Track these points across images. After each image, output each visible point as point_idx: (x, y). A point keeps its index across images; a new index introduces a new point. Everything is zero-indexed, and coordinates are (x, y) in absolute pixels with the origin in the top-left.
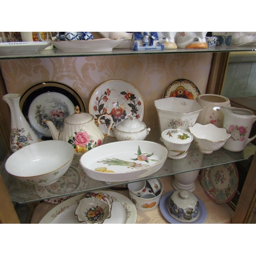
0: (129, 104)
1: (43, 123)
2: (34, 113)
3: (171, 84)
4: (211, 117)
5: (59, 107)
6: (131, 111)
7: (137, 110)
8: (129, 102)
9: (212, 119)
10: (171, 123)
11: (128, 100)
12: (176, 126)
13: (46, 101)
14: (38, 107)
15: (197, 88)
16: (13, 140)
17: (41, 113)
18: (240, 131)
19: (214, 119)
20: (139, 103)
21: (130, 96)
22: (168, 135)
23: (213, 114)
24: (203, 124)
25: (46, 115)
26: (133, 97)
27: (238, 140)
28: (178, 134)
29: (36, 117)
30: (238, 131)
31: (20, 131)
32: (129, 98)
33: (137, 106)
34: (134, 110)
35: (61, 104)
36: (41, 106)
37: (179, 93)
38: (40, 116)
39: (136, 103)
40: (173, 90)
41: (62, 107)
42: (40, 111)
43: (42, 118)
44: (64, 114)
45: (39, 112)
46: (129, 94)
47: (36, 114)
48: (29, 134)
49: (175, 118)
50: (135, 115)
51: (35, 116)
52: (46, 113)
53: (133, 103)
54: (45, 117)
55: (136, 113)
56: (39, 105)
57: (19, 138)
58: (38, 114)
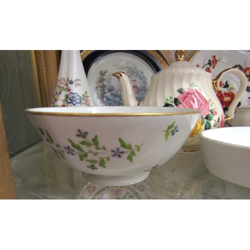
1: (105, 99)
2: (95, 82)
5: (134, 79)
13: (114, 66)
14: (102, 74)
16: (56, 100)
17: (105, 83)
21: (248, 73)
25: (112, 87)
29: (97, 88)
31: (71, 83)
32: (247, 76)
35: (137, 74)
36: (106, 72)
38: (103, 87)
41: (137, 79)
42: (104, 80)
43: (106, 91)
44: (139, 90)
45: (101, 80)
46: (247, 69)
47: (97, 83)
48: (86, 93)
51: (95, 86)
52: (112, 84)
54: (109, 91)
56: (103, 70)
57: (67, 96)
58: (99, 84)
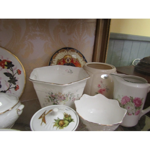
0: (5, 73)
3: (58, 52)
4: (99, 85)
6: (9, 81)
7: (17, 80)
8: (6, 70)
9: (100, 88)
10: (50, 97)
11: (4, 68)
12: (57, 101)
15: (84, 58)
18: (136, 104)
19: (103, 88)
20: (19, 72)
21: (6, 63)
22: (41, 119)
23: (102, 82)
24: (91, 94)
26: (10, 65)
27: (133, 114)
28: (56, 117)
30: (133, 104)
32: (6, 66)
33: (17, 76)
34: (13, 80)
37: (66, 61)
39: (15, 71)
40: (60, 59)
46: (5, 61)
49: (55, 91)
50: (13, 86)
53: (11, 72)
55: (15, 84)
